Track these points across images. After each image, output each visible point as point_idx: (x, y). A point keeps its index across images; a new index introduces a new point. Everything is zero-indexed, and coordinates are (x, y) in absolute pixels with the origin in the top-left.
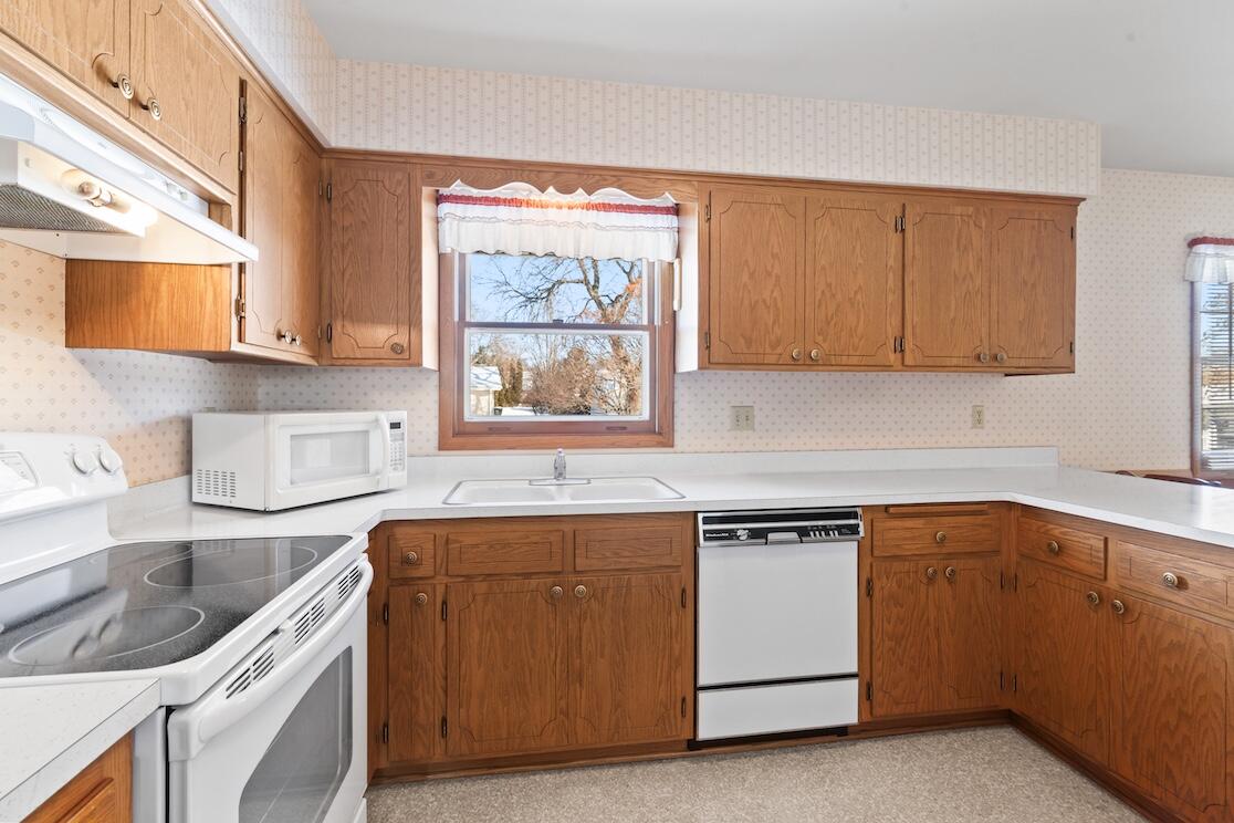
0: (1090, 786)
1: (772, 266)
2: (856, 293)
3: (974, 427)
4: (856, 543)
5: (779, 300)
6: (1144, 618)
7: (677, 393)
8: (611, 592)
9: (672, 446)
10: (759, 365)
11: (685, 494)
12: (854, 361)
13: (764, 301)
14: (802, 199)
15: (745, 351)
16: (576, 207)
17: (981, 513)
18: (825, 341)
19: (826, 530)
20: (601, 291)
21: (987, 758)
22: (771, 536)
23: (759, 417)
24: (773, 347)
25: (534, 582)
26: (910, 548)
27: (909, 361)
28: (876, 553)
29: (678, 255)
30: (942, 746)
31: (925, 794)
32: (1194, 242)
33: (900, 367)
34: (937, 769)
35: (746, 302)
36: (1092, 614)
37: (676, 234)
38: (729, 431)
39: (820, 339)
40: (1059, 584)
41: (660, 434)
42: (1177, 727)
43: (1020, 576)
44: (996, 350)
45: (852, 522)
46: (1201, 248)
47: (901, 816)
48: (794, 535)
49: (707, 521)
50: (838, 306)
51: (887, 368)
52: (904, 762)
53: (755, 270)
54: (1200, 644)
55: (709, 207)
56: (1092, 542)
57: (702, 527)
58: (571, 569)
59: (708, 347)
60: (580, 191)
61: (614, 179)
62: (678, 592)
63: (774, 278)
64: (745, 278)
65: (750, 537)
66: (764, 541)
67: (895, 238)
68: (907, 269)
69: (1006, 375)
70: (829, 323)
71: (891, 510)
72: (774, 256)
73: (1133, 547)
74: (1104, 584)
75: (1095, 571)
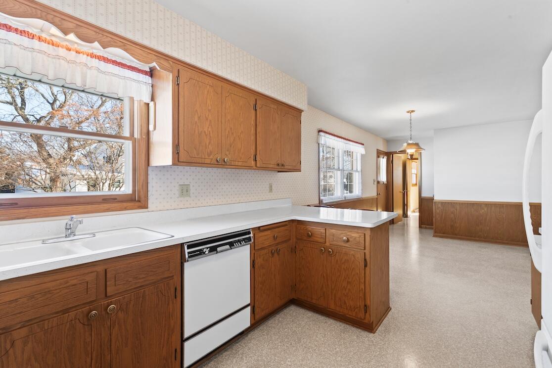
0: (320, 316)
1: (208, 115)
2: (241, 134)
3: (270, 192)
4: (249, 245)
5: (211, 133)
6: (337, 254)
7: (150, 177)
8: (132, 303)
9: (147, 208)
10: (202, 164)
11: (173, 235)
12: (240, 164)
13: (205, 132)
14: (221, 86)
15: (196, 157)
16: (83, 53)
17: (286, 225)
18: (229, 154)
19: (239, 241)
20: (27, 111)
21: (291, 320)
22: (219, 249)
23: (192, 190)
24: (209, 155)
25: (72, 314)
26: (267, 244)
27: (258, 165)
28: (256, 248)
29: (153, 99)
30: (277, 322)
31: (280, 344)
32: (320, 131)
33: (255, 167)
34: (279, 332)
35: (197, 131)
36: (322, 256)
37: (151, 87)
38: (178, 198)
39: (227, 153)
40: (311, 247)
41: (139, 201)
42: (347, 287)
43: (297, 247)
44: (283, 163)
45: (248, 236)
46: (321, 133)
47: (276, 358)
48: (228, 247)
49: (189, 247)
50: (235, 138)
51: (250, 168)
52: (267, 335)
53: (200, 116)
54: (353, 259)
55: (178, 76)
56: (321, 231)
57: (187, 251)
58: (103, 296)
59: (178, 153)
60: (96, 44)
61: (122, 44)
62: (173, 290)
63: (209, 121)
64: (196, 119)
65: (210, 251)
66: (216, 252)
67: (253, 112)
68: (257, 126)
69: (279, 172)
70: (231, 146)
71: (261, 228)
72: (209, 111)
73: (334, 230)
74: (326, 245)
75: (322, 240)
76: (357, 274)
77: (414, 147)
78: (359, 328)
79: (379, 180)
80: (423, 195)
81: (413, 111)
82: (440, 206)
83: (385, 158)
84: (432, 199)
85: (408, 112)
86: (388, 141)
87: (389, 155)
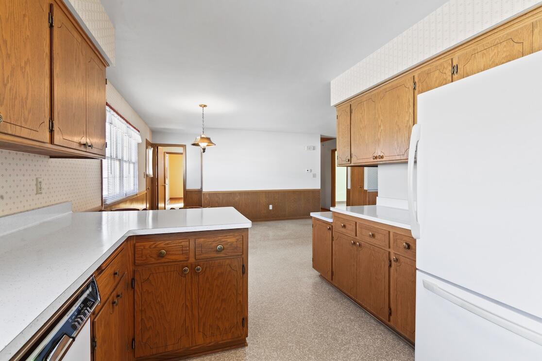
6: (208, 269)
40: (164, 272)
42: (221, 307)
54: (228, 269)
56: (182, 244)
69: (51, 157)
71: (103, 267)
73: (202, 240)
74: (189, 262)
75: (182, 258)
76: (234, 285)
77: (206, 141)
78: (231, 349)
79: (147, 173)
80: (188, 187)
81: (205, 106)
82: (207, 196)
83: (152, 149)
84: (200, 191)
85: (201, 106)
86: (154, 132)
87: (155, 147)
